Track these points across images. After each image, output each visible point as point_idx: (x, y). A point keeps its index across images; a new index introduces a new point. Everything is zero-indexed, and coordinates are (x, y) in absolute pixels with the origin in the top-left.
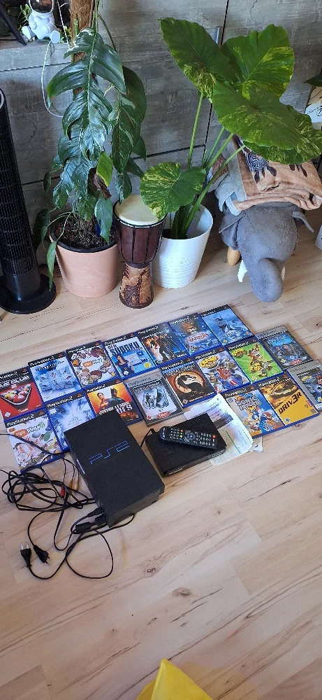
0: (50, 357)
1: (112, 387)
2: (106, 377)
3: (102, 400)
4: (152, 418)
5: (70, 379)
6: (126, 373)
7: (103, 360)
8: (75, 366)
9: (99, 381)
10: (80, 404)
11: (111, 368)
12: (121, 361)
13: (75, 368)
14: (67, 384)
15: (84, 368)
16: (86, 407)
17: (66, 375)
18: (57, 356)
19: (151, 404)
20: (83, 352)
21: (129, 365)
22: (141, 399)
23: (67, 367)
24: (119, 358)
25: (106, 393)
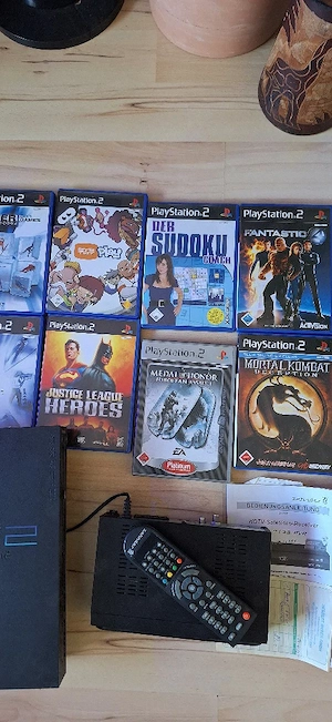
0: (14, 193)
1: (107, 338)
2: (109, 304)
3: (70, 361)
4: (150, 463)
5: (29, 275)
6: (157, 314)
7: (124, 258)
8: (58, 243)
9: (89, 309)
10: (19, 350)
11: (130, 287)
12: (163, 277)
13: (55, 248)
14: (18, 283)
15: (72, 258)
16: (28, 363)
17: (25, 260)
18: (32, 198)
19: (167, 425)
20: (91, 211)
21: (174, 296)
22: (152, 402)
23: (37, 239)
24: (163, 268)
25: (88, 346)
